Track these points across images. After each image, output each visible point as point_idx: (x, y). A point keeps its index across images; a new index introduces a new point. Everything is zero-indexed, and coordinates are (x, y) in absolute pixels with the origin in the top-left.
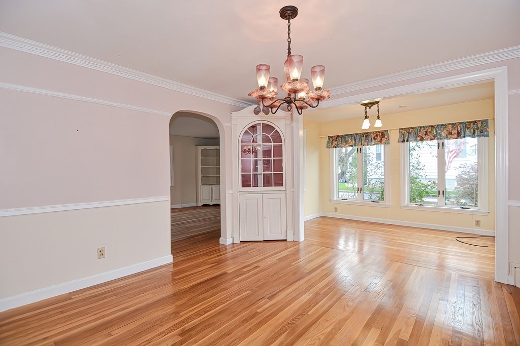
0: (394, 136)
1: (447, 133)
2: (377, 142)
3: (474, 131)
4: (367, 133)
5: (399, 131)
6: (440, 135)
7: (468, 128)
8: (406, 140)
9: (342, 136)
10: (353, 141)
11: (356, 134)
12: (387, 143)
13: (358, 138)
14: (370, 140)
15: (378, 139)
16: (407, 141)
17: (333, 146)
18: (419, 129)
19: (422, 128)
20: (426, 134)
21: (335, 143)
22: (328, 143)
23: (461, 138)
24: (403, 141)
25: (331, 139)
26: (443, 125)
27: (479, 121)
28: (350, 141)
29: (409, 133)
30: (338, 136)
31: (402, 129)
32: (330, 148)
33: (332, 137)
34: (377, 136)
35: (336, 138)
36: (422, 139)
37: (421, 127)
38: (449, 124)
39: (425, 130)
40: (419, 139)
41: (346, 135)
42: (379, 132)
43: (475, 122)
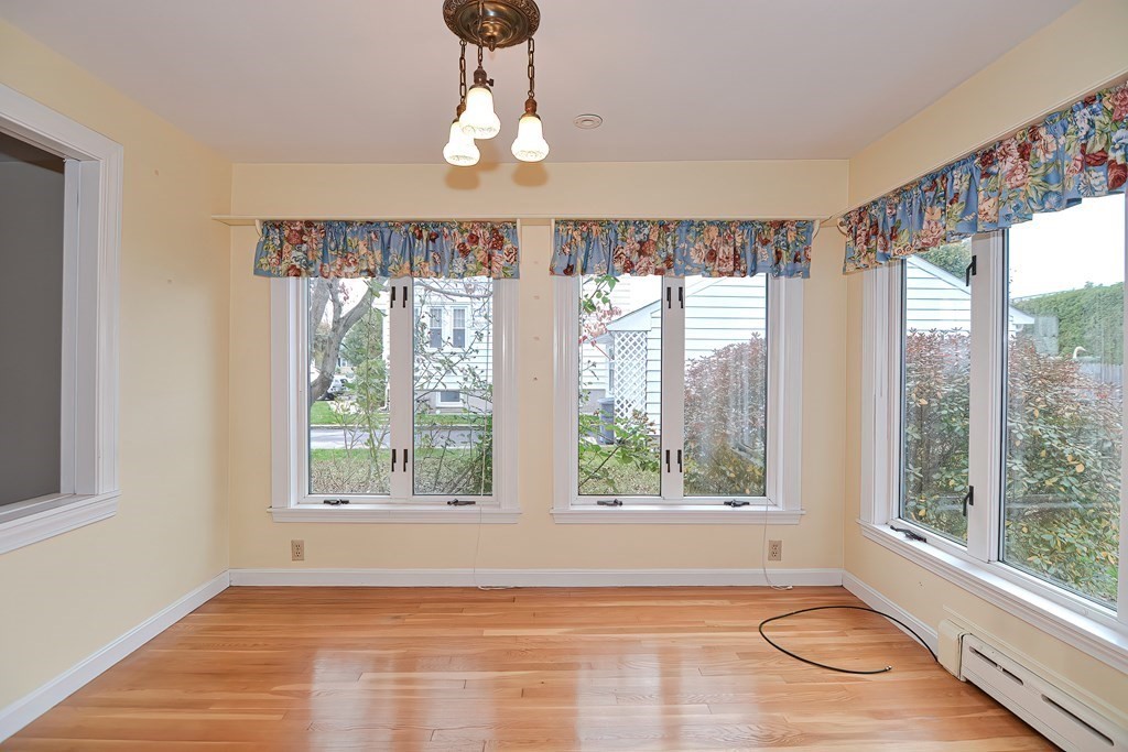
0: (536, 247)
1: (704, 252)
2: (472, 267)
3: (778, 254)
4: (436, 224)
5: (557, 231)
6: (686, 260)
7: (765, 243)
8: (579, 268)
9: (329, 224)
10: (378, 253)
11: (392, 225)
12: (511, 273)
13: (397, 241)
14: (447, 256)
15: (480, 250)
16: (584, 271)
17: (283, 267)
18: (620, 230)
19: (632, 228)
20: (641, 253)
21: (293, 256)
22: (262, 250)
23: (744, 274)
24: (569, 271)
25: (275, 234)
26: (691, 223)
27: (792, 223)
28: (363, 250)
29: (587, 239)
30: (309, 224)
31: (565, 222)
32: (269, 274)
33: (277, 225)
34: (474, 239)
35: (301, 233)
36: (629, 268)
37: (627, 223)
38: (711, 223)
39: (640, 237)
40: (618, 266)
41: (348, 223)
42: (482, 224)
43: (782, 224)
